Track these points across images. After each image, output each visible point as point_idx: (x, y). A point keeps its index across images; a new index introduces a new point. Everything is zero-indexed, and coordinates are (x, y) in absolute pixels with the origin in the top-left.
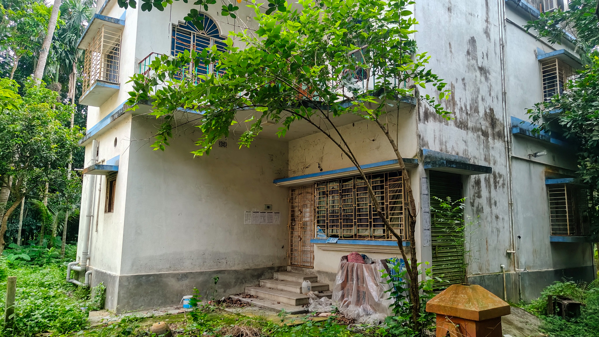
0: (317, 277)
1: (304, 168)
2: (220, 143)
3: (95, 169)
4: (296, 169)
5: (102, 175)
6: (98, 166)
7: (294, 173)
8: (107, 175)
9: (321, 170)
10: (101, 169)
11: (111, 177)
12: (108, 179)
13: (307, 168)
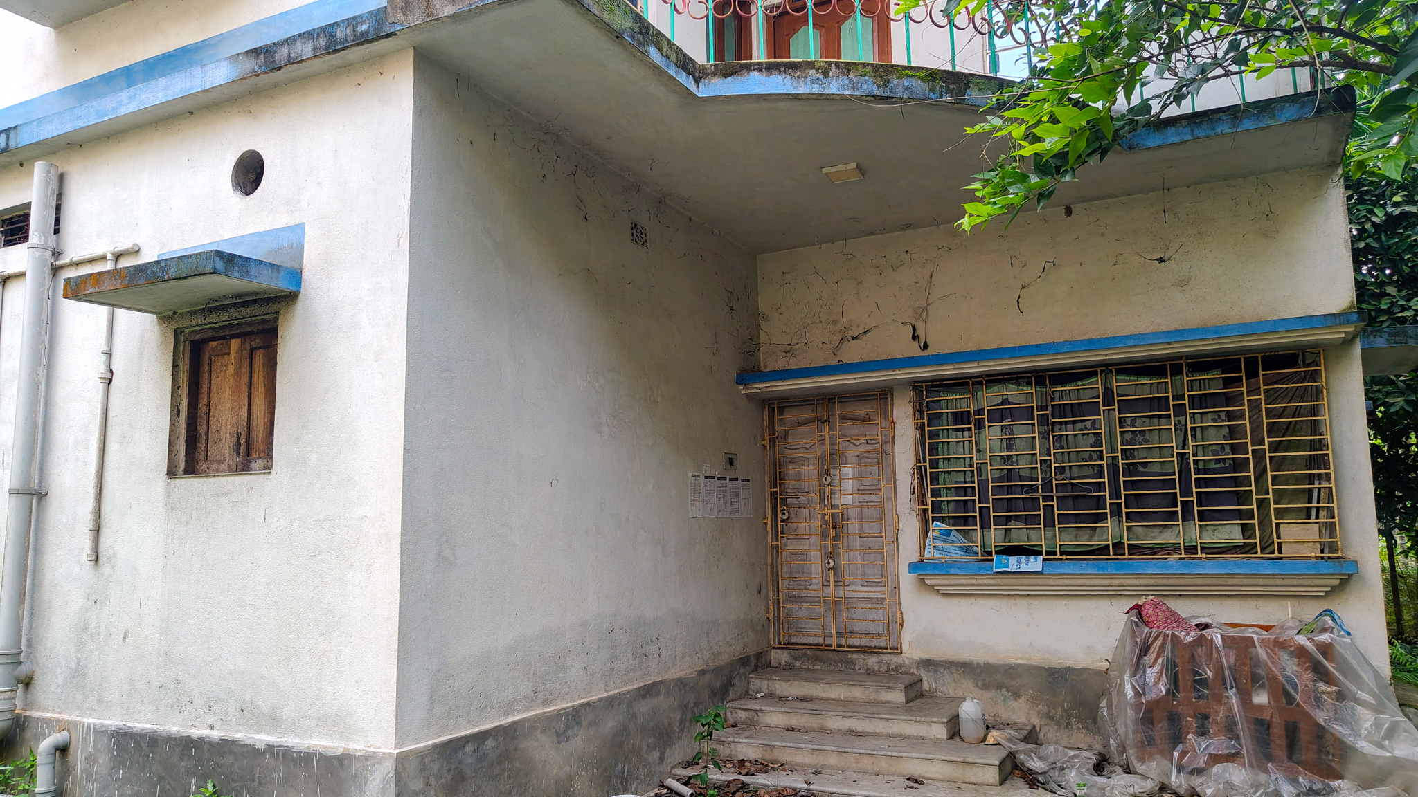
0: (921, 680)
1: (842, 339)
2: (632, 229)
3: (214, 272)
4: (797, 344)
5: (147, 309)
6: (229, 261)
7: (789, 355)
8: (175, 313)
9: (926, 346)
10: (236, 274)
11: (208, 320)
12: (179, 331)
13: (854, 339)
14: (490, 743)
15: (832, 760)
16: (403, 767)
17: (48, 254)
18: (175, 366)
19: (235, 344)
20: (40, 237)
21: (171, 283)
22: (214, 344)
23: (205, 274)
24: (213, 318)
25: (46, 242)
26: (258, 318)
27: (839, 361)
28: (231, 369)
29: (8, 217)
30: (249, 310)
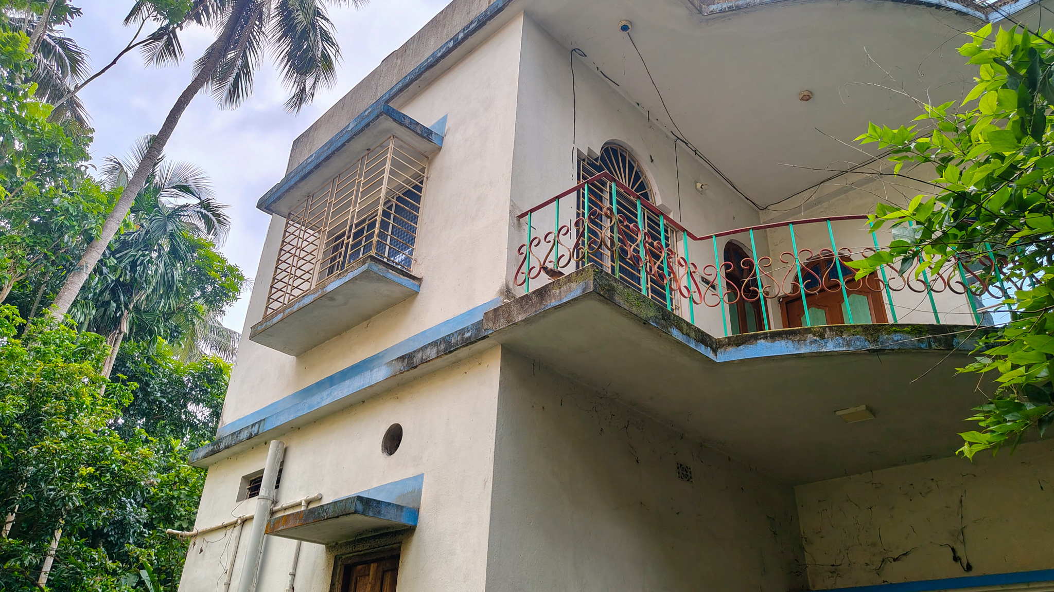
1: (883, 560)
2: (678, 468)
3: (356, 512)
4: (840, 565)
5: (320, 541)
6: (366, 504)
7: (835, 575)
8: (337, 544)
9: (969, 568)
10: (371, 514)
11: (356, 549)
12: (338, 558)
13: (895, 560)
17: (269, 502)
18: (332, 584)
19: (373, 567)
20: (266, 492)
21: (329, 521)
22: (360, 567)
23: (349, 514)
24: (359, 547)
25: (269, 495)
26: (388, 547)
27: (884, 582)
28: (369, 586)
29: (253, 478)
30: (383, 541)
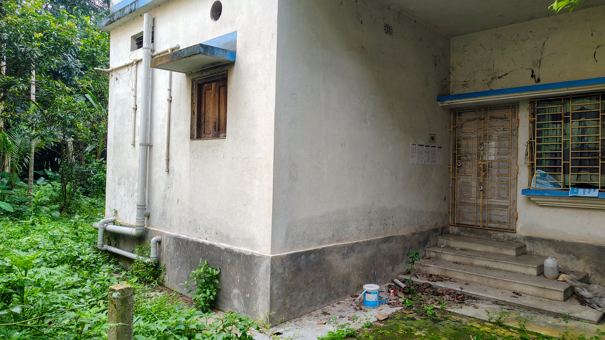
0: (525, 246)
1: (493, 78)
2: (385, 27)
3: (200, 53)
4: (469, 81)
5: (182, 71)
6: (205, 48)
7: (465, 87)
8: (192, 72)
9: (539, 80)
10: (209, 54)
11: (203, 75)
12: (193, 80)
13: (499, 78)
14: (313, 256)
15: (475, 279)
16: (274, 262)
17: (150, 51)
18: (192, 94)
19: (213, 84)
20: (146, 44)
21: (186, 59)
22: (206, 85)
23: (196, 54)
24: (205, 74)
25: (149, 46)
26: (221, 73)
27: (491, 89)
28: (212, 95)
29: (138, 37)
30: (217, 70)
